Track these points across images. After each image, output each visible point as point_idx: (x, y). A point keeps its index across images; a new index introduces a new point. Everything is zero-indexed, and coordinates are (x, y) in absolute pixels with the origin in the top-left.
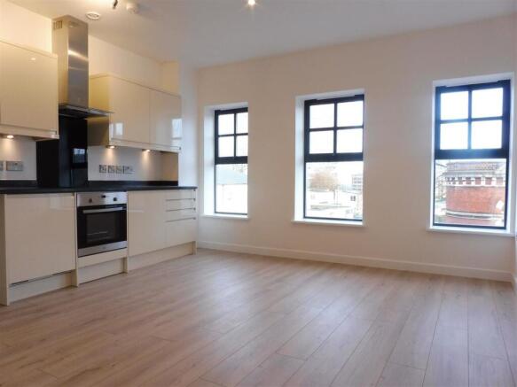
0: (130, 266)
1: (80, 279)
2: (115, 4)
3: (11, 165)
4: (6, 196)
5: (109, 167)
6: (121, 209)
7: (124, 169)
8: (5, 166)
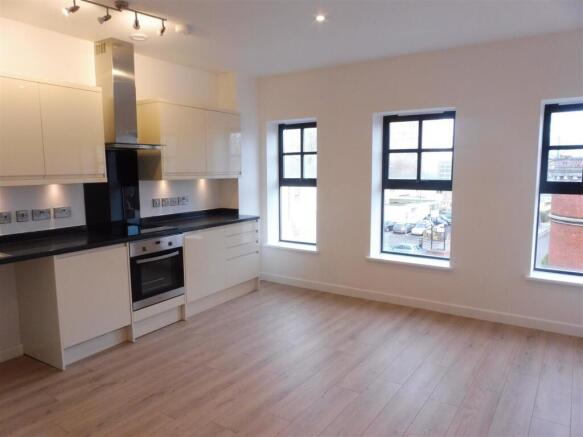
0: (189, 313)
1: (136, 333)
2: (163, 31)
3: (59, 212)
4: (55, 257)
5: (163, 200)
6: (177, 253)
7: (179, 201)
8: (52, 213)
